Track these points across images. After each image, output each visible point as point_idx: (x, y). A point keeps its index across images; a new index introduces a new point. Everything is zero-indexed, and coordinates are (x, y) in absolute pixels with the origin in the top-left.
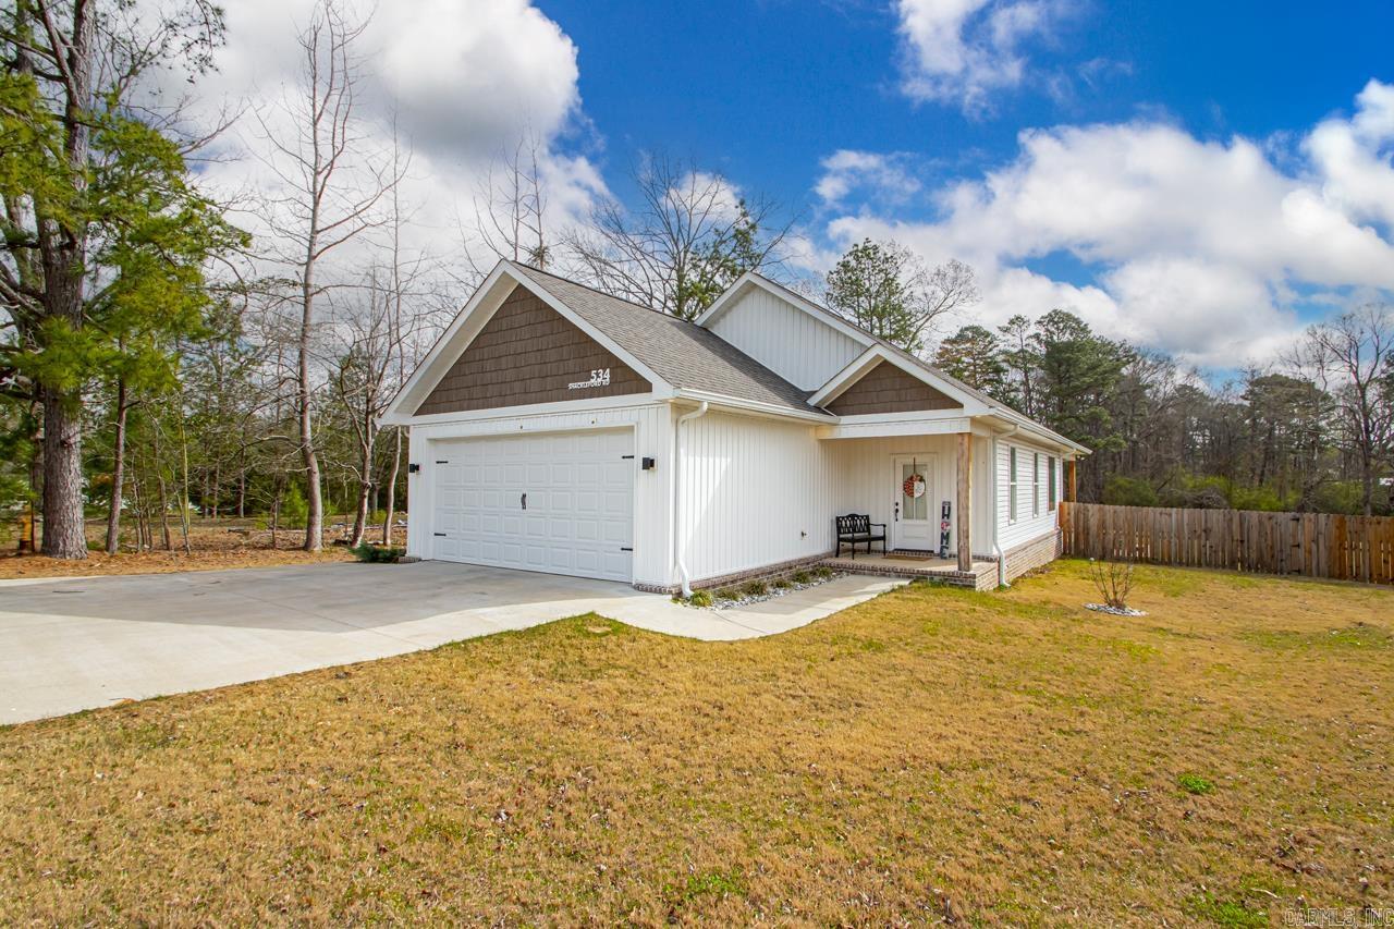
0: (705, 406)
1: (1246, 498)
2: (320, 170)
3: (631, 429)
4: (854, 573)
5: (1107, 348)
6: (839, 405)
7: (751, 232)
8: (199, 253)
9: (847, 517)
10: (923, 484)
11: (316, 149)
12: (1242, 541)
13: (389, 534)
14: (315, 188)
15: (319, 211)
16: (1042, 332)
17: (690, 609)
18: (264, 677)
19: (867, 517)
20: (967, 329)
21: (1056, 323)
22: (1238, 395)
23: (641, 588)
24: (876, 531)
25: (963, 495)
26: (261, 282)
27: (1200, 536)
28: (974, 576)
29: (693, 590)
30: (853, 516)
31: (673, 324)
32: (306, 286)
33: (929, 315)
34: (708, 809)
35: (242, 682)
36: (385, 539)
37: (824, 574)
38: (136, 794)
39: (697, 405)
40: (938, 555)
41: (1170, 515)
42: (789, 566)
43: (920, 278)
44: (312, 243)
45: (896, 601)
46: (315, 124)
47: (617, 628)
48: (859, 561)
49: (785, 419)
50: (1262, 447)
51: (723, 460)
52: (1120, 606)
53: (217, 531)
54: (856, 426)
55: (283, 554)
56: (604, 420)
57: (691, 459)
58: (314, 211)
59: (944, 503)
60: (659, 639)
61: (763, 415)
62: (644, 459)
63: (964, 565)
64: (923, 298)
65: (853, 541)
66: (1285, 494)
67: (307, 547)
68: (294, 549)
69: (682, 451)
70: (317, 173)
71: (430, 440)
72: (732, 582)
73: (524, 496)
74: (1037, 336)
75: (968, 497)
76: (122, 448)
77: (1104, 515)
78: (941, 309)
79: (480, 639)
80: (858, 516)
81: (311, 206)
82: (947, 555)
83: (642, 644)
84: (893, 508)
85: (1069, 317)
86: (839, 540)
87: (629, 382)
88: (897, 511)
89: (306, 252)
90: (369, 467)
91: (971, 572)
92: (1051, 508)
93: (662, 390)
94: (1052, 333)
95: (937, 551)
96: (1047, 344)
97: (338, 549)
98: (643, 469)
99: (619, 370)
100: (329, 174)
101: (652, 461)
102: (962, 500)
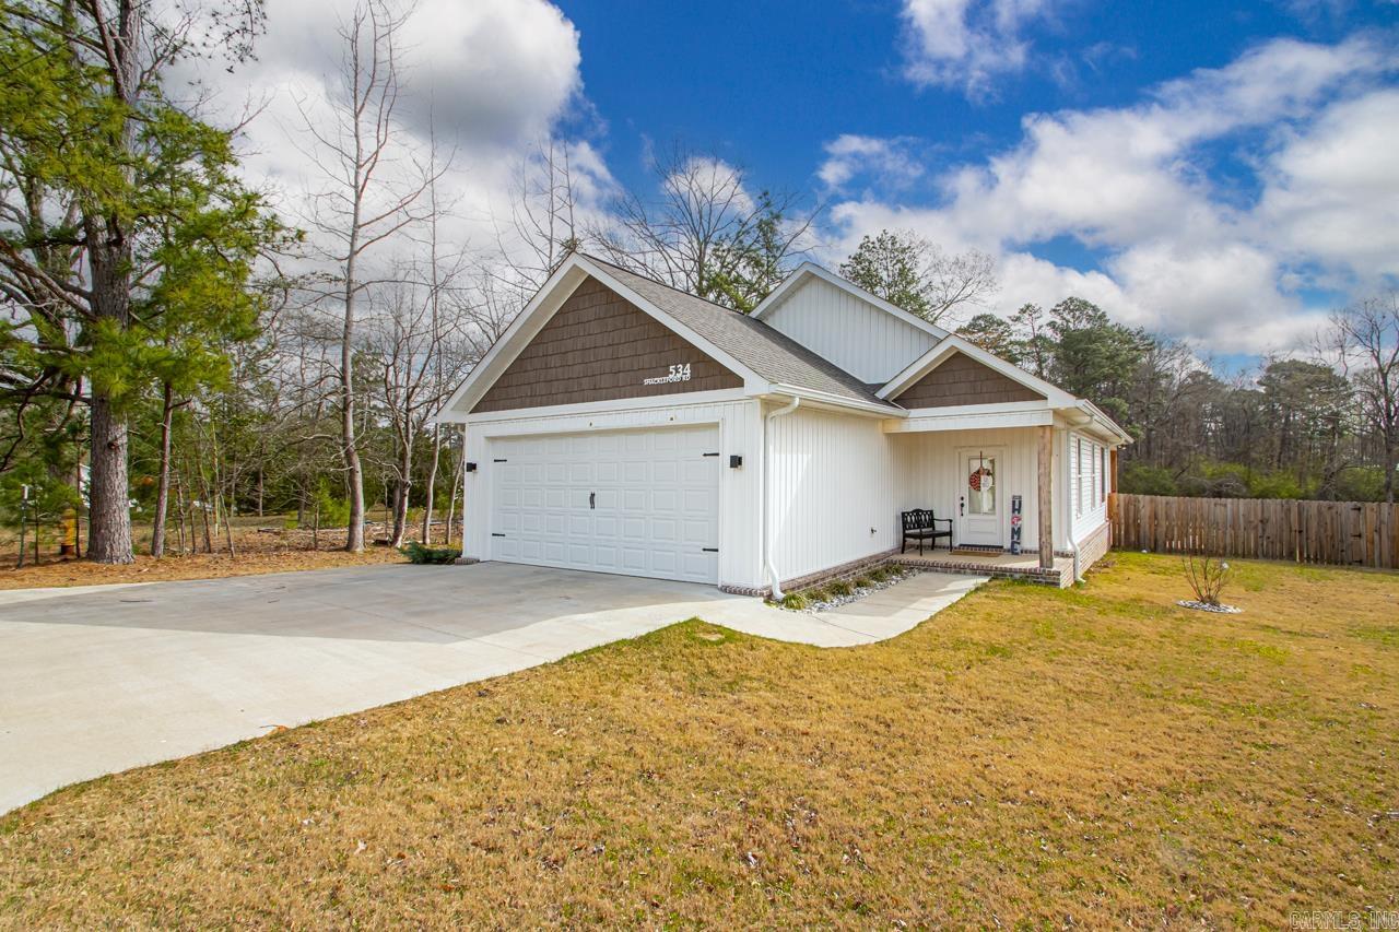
0: (797, 401)
1: (1266, 485)
2: (362, 163)
3: (715, 426)
4: (925, 570)
5: (1124, 336)
6: (908, 398)
7: (775, 221)
8: (248, 248)
9: (912, 512)
10: (990, 478)
11: (358, 142)
12: (1300, 532)
13: (428, 533)
14: (356, 182)
15: (361, 205)
16: (1058, 321)
17: (786, 612)
18: (409, 697)
19: (931, 512)
20: (979, 318)
21: (1072, 311)
22: (1253, 381)
23: (729, 590)
24: (941, 527)
25: (1045, 489)
26: (303, 277)
27: (1256, 527)
28: (1059, 573)
29: (784, 592)
30: (917, 512)
31: (734, 316)
32: (350, 282)
33: (947, 304)
34: (957, 846)
35: (388, 703)
36: (424, 538)
37: (898, 571)
38: (356, 843)
39: (789, 400)
40: (1009, 551)
41: (1225, 505)
42: (861, 564)
43: (936, 266)
44: (353, 236)
45: (987, 601)
46: (356, 116)
47: (731, 636)
48: (929, 558)
49: (860, 413)
50: (1280, 433)
51: (805, 456)
52: (1214, 603)
53: (248, 531)
54: (925, 420)
55: (326, 555)
56: (684, 417)
57: (777, 456)
58: (356, 205)
59: (1014, 497)
60: (779, 647)
61: (842, 409)
62: (732, 457)
63: (1046, 561)
64: (941, 286)
65: (921, 537)
66: (1305, 480)
67: (349, 547)
68: (336, 550)
69: (771, 448)
70: (359, 167)
71: (487, 438)
72: (815, 582)
73: (593, 495)
74: (1052, 325)
75: (1050, 492)
76: (168, 449)
77: (1156, 506)
78: (959, 298)
79: (598, 649)
80: (922, 511)
81: (353, 200)
82: (1019, 551)
83: (763, 653)
84: (958, 503)
85: (1085, 304)
86: (905, 536)
87: (712, 375)
88: (962, 505)
89: (349, 247)
90: (409, 465)
91: (1054, 569)
92: (1103, 500)
93: (755, 385)
94: (1068, 321)
95: (1007, 545)
96: (1062, 331)
97: (379, 549)
98: (731, 466)
99: (701, 365)
100: (373, 166)
101: (740, 459)
102: (1044, 495)
